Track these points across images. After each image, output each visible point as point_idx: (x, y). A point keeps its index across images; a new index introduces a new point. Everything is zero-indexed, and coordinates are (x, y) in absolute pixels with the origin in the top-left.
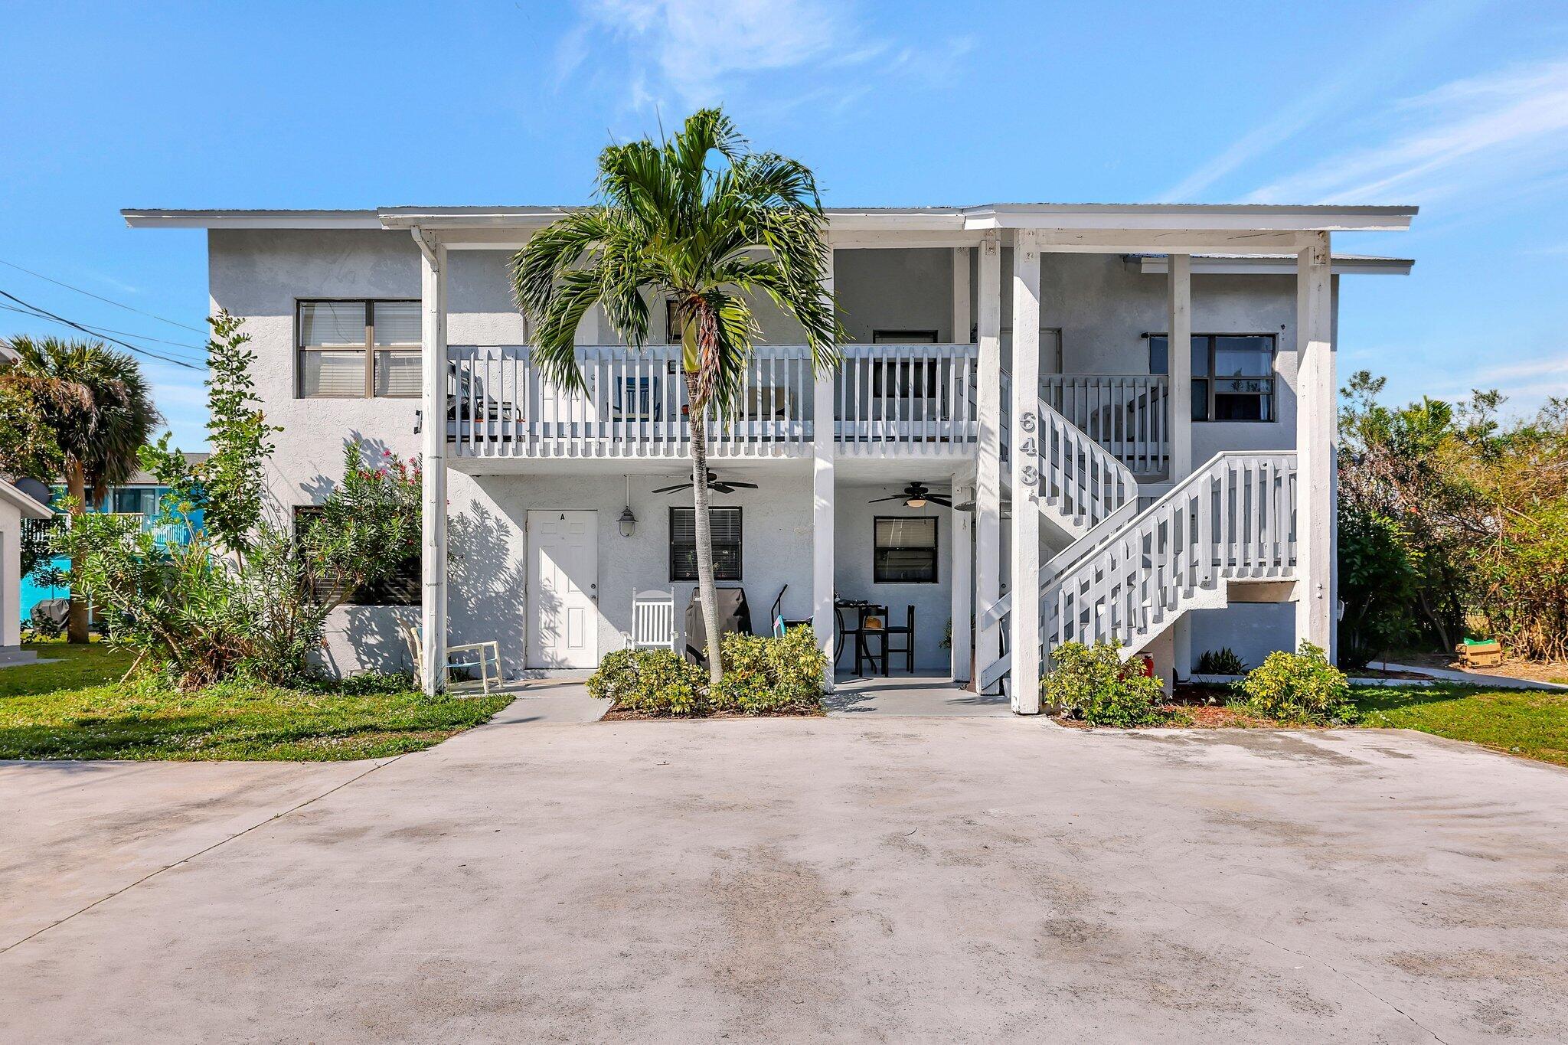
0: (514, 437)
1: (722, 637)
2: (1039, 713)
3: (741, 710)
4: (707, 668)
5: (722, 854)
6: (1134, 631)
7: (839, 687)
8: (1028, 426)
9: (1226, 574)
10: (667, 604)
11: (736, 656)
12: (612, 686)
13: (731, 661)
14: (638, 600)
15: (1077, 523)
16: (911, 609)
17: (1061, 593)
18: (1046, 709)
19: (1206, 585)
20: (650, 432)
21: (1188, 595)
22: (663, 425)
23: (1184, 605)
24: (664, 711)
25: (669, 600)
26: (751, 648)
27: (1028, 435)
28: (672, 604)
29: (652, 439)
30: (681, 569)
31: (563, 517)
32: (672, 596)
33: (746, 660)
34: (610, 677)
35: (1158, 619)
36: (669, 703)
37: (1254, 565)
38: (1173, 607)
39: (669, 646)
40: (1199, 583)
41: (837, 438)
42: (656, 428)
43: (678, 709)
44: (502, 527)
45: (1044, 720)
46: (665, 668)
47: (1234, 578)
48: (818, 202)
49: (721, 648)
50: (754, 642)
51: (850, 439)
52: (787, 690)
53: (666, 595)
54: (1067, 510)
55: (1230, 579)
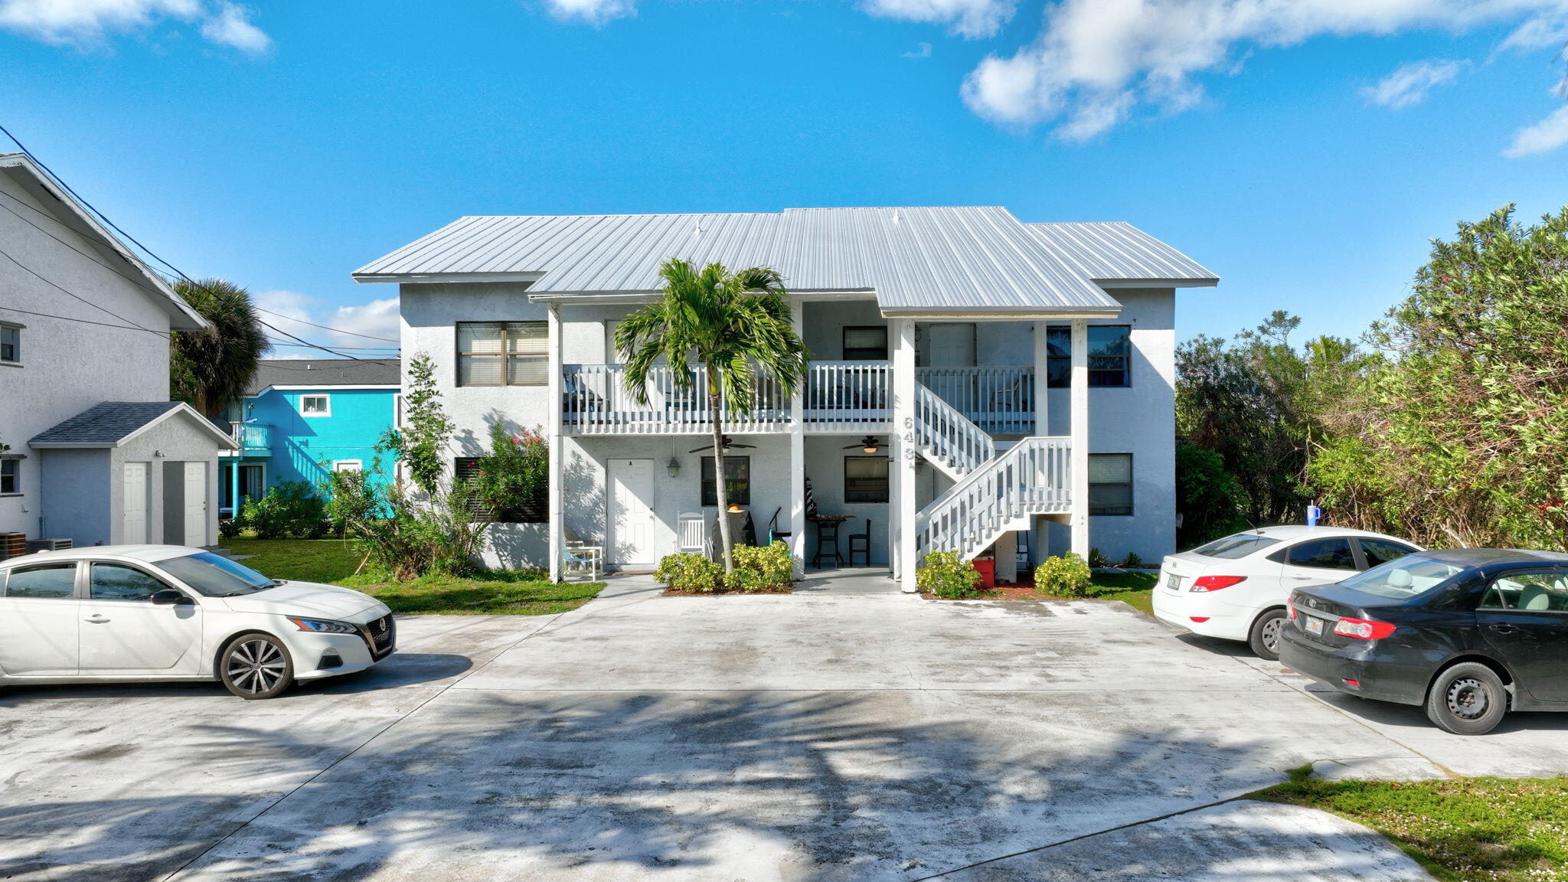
0: (605, 422)
1: (732, 547)
2: (917, 592)
3: (742, 591)
4: (724, 565)
5: (721, 644)
6: (975, 543)
7: (808, 576)
8: (909, 425)
9: (1030, 509)
10: (699, 521)
11: (741, 558)
12: (667, 576)
13: (738, 562)
14: (681, 519)
15: (959, 472)
16: (869, 522)
17: (931, 522)
18: (922, 591)
19: (1017, 516)
20: (689, 418)
21: (1007, 522)
22: (697, 413)
23: (1005, 528)
24: (698, 591)
25: (701, 519)
26: (750, 554)
27: (909, 430)
28: (703, 521)
29: (690, 422)
30: (708, 499)
31: (631, 464)
32: (703, 516)
33: (747, 561)
34: (667, 571)
35: (989, 536)
36: (702, 586)
37: (1046, 505)
38: (997, 529)
39: (701, 549)
40: (1013, 513)
41: (805, 420)
42: (693, 415)
43: (706, 589)
44: (589, 466)
45: (918, 596)
46: (699, 566)
47: (1034, 512)
48: (782, 286)
49: (732, 553)
50: (752, 550)
51: (814, 420)
52: (769, 578)
53: (700, 516)
54: (952, 464)
55: (1032, 513)
